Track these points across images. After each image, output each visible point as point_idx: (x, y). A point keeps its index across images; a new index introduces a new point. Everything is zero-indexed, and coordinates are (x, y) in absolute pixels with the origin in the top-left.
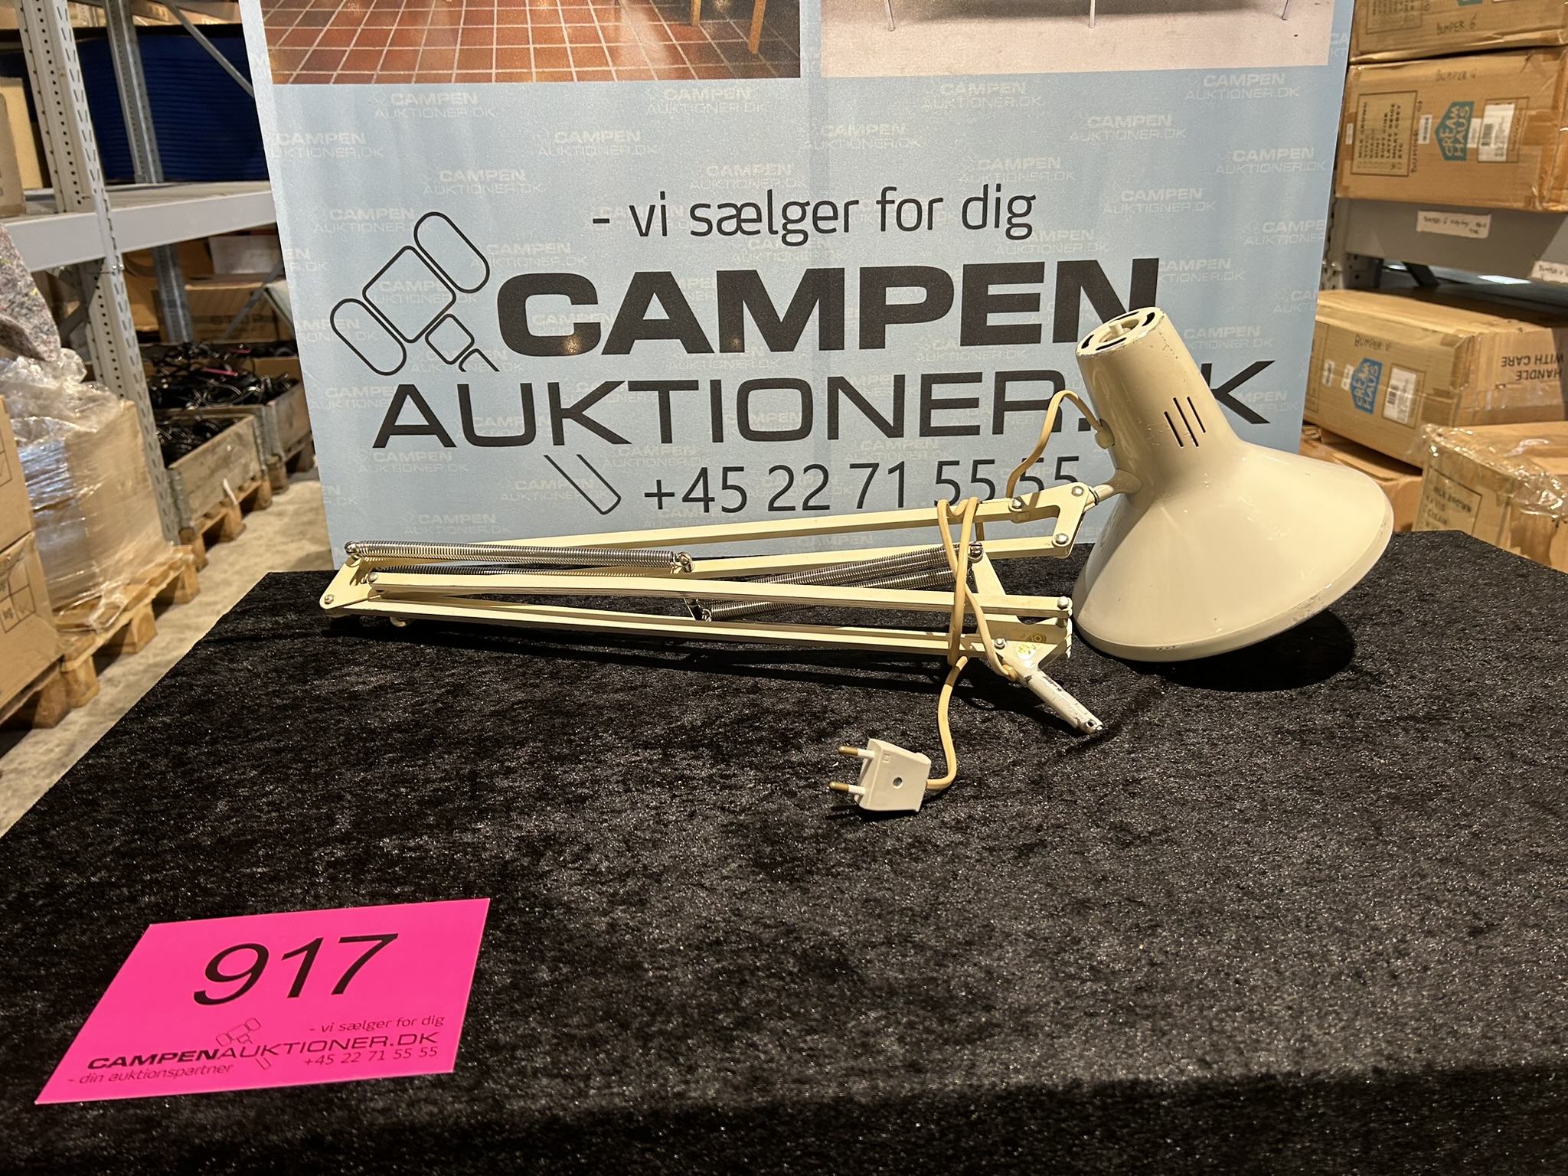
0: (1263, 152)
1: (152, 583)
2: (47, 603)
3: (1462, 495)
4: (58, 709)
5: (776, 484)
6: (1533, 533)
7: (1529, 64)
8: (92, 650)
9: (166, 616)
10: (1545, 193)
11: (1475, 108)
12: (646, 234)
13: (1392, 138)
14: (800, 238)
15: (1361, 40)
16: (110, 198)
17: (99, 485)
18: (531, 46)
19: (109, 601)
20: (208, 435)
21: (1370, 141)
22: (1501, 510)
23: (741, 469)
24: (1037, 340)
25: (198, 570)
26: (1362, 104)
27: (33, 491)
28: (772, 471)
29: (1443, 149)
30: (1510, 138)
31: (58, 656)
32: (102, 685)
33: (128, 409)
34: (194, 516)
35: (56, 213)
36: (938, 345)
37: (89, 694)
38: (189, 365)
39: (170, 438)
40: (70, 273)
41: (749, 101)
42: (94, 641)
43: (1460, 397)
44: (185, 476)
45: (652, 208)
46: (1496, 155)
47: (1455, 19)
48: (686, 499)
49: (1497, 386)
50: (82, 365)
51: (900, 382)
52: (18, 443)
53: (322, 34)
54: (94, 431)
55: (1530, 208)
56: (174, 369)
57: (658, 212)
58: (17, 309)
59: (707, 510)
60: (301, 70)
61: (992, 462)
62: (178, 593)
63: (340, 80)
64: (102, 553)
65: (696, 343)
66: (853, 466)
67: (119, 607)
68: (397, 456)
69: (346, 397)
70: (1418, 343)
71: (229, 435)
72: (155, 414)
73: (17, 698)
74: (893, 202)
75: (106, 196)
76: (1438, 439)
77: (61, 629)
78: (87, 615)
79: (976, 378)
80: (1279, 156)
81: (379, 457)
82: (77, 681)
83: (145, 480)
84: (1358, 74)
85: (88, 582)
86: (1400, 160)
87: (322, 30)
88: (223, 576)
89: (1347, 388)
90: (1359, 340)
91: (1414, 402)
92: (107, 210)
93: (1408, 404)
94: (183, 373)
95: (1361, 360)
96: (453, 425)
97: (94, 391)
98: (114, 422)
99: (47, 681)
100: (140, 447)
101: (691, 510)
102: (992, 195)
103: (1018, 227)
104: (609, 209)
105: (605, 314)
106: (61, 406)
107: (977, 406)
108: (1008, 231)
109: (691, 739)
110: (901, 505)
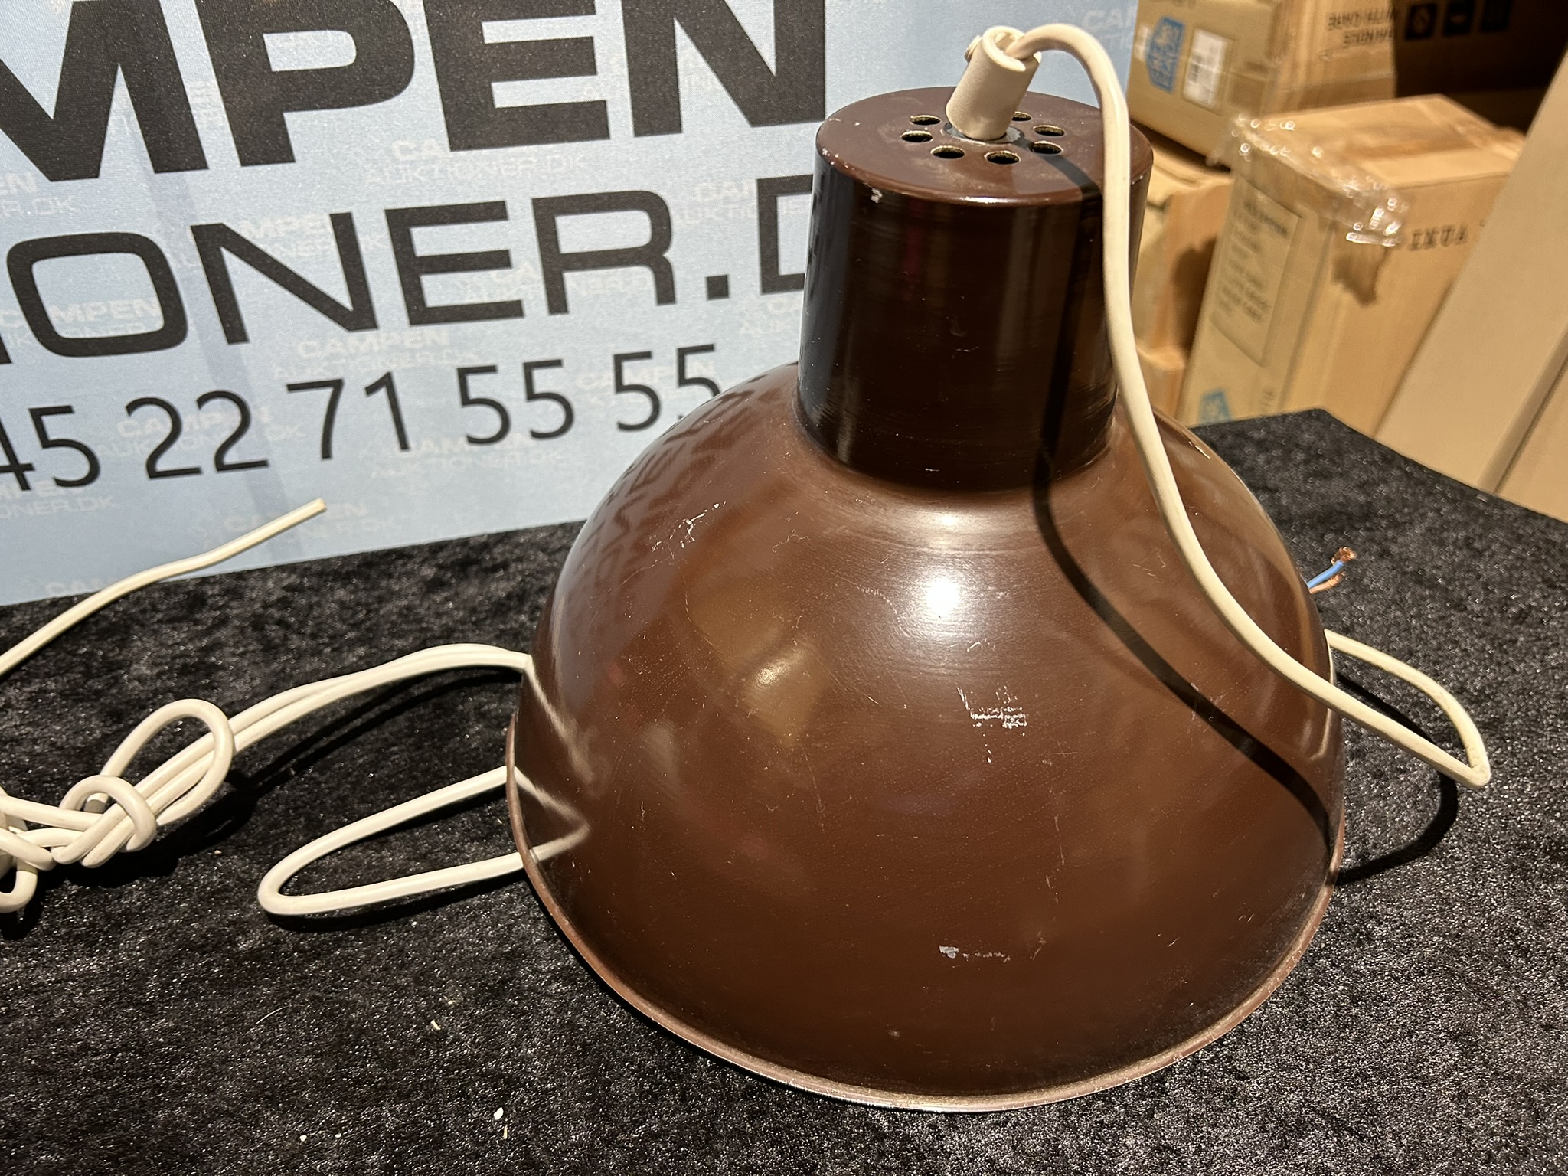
3: (1276, 213)
5: (148, 430)
6: (1360, 264)
22: (1323, 236)
23: (67, 410)
24: (603, 133)
28: (131, 407)
36: (405, 151)
51: (343, 227)
59: (25, 486)
61: (557, 363)
66: (292, 388)
76: (1249, 135)
79: (495, 211)
89: (1142, 58)
91: (1222, 79)
93: (1214, 80)
95: (1159, 21)
107: (508, 264)
110: (404, 445)
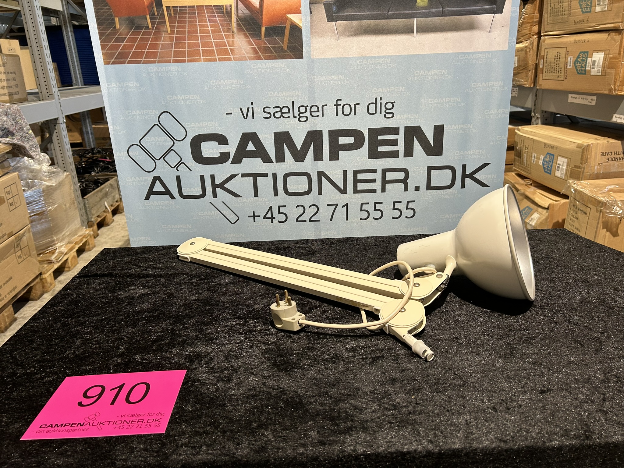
0: (483, 83)
1: (76, 243)
2: (35, 252)
3: (583, 208)
4: (39, 293)
5: (299, 212)
6: (611, 223)
7: (609, 37)
8: (53, 270)
9: (82, 256)
10: (616, 87)
11: (589, 54)
12: (246, 118)
13: (558, 65)
14: (305, 119)
15: (545, 27)
16: (60, 93)
17: (56, 206)
18: (201, 49)
19: (59, 251)
20: (99, 185)
21: (549, 67)
22: (598, 214)
23: (285, 206)
24: (397, 156)
25: (95, 238)
26: (546, 52)
27: (30, 209)
28: (297, 207)
29: (577, 70)
30: (602, 66)
31: (39, 273)
32: (56, 283)
33: (67, 176)
34: (93, 217)
35: (40, 101)
36: (359, 159)
37: (52, 287)
38: (93, 157)
39: (84, 186)
40: (45, 124)
41: (284, 68)
42: (53, 266)
43: (584, 168)
44: (90, 201)
45: (248, 108)
46: (597, 72)
47: (581, 19)
48: (264, 218)
49: (599, 164)
50: (49, 159)
51: (345, 173)
52: (24, 190)
53: (122, 46)
54: (54, 185)
55: (611, 93)
56: (87, 159)
57: (250, 110)
58: (23, 139)
59: (272, 222)
60: (115, 59)
61: (382, 203)
62: (87, 247)
63: (129, 63)
64: (57, 232)
65: (267, 159)
66: (328, 205)
67: (63, 253)
68: (154, 203)
69: (134, 181)
70: (567, 147)
71: (107, 185)
72: (78, 177)
73: (23, 289)
74: (340, 105)
75: (59, 93)
76: (574, 186)
77: (40, 262)
78: (51, 256)
79: (374, 171)
80: (490, 84)
81: (147, 203)
82: (47, 282)
83: (74, 203)
84: (544, 40)
85: (51, 244)
86: (561, 74)
87: (122, 44)
88: (104, 240)
89: (541, 164)
90: (546, 145)
91: (566, 170)
92: (59, 99)
93: (564, 171)
94: (91, 160)
95: (546, 153)
96: (174, 191)
97: (54, 169)
98: (62, 181)
99: (35, 283)
100: (72, 191)
101: (266, 222)
102: (378, 102)
103: (388, 113)
104: (232, 109)
105: (231, 148)
106: (41, 175)
107: (375, 182)
108: (385, 115)
109: (256, 315)
110: (347, 219)
